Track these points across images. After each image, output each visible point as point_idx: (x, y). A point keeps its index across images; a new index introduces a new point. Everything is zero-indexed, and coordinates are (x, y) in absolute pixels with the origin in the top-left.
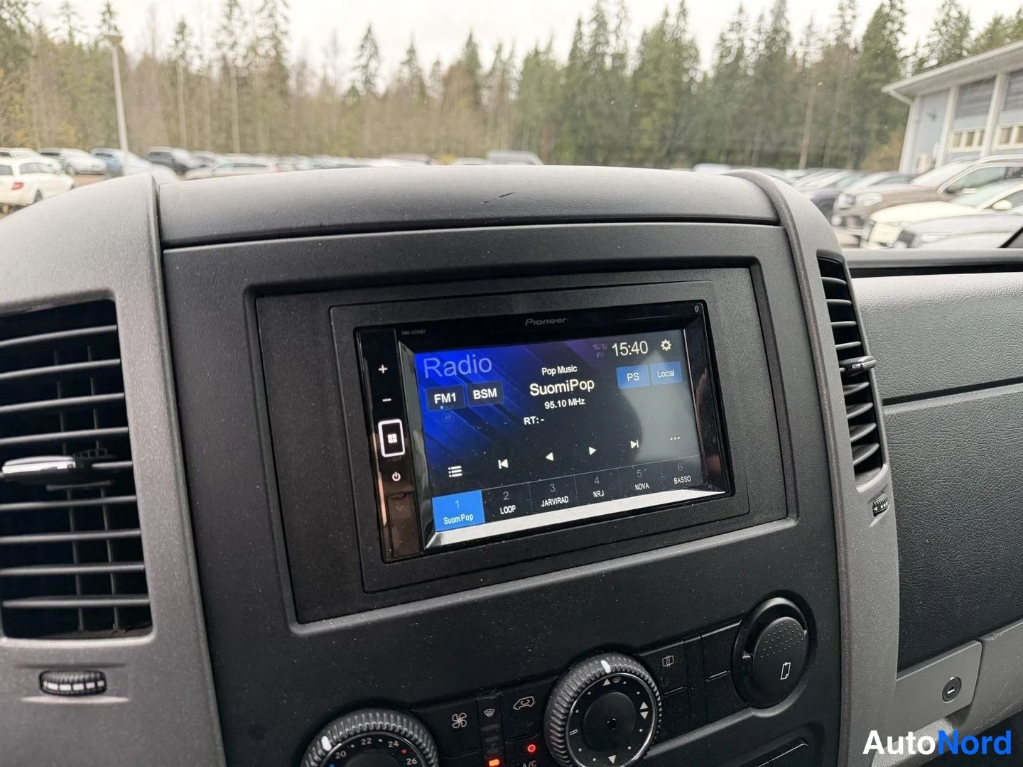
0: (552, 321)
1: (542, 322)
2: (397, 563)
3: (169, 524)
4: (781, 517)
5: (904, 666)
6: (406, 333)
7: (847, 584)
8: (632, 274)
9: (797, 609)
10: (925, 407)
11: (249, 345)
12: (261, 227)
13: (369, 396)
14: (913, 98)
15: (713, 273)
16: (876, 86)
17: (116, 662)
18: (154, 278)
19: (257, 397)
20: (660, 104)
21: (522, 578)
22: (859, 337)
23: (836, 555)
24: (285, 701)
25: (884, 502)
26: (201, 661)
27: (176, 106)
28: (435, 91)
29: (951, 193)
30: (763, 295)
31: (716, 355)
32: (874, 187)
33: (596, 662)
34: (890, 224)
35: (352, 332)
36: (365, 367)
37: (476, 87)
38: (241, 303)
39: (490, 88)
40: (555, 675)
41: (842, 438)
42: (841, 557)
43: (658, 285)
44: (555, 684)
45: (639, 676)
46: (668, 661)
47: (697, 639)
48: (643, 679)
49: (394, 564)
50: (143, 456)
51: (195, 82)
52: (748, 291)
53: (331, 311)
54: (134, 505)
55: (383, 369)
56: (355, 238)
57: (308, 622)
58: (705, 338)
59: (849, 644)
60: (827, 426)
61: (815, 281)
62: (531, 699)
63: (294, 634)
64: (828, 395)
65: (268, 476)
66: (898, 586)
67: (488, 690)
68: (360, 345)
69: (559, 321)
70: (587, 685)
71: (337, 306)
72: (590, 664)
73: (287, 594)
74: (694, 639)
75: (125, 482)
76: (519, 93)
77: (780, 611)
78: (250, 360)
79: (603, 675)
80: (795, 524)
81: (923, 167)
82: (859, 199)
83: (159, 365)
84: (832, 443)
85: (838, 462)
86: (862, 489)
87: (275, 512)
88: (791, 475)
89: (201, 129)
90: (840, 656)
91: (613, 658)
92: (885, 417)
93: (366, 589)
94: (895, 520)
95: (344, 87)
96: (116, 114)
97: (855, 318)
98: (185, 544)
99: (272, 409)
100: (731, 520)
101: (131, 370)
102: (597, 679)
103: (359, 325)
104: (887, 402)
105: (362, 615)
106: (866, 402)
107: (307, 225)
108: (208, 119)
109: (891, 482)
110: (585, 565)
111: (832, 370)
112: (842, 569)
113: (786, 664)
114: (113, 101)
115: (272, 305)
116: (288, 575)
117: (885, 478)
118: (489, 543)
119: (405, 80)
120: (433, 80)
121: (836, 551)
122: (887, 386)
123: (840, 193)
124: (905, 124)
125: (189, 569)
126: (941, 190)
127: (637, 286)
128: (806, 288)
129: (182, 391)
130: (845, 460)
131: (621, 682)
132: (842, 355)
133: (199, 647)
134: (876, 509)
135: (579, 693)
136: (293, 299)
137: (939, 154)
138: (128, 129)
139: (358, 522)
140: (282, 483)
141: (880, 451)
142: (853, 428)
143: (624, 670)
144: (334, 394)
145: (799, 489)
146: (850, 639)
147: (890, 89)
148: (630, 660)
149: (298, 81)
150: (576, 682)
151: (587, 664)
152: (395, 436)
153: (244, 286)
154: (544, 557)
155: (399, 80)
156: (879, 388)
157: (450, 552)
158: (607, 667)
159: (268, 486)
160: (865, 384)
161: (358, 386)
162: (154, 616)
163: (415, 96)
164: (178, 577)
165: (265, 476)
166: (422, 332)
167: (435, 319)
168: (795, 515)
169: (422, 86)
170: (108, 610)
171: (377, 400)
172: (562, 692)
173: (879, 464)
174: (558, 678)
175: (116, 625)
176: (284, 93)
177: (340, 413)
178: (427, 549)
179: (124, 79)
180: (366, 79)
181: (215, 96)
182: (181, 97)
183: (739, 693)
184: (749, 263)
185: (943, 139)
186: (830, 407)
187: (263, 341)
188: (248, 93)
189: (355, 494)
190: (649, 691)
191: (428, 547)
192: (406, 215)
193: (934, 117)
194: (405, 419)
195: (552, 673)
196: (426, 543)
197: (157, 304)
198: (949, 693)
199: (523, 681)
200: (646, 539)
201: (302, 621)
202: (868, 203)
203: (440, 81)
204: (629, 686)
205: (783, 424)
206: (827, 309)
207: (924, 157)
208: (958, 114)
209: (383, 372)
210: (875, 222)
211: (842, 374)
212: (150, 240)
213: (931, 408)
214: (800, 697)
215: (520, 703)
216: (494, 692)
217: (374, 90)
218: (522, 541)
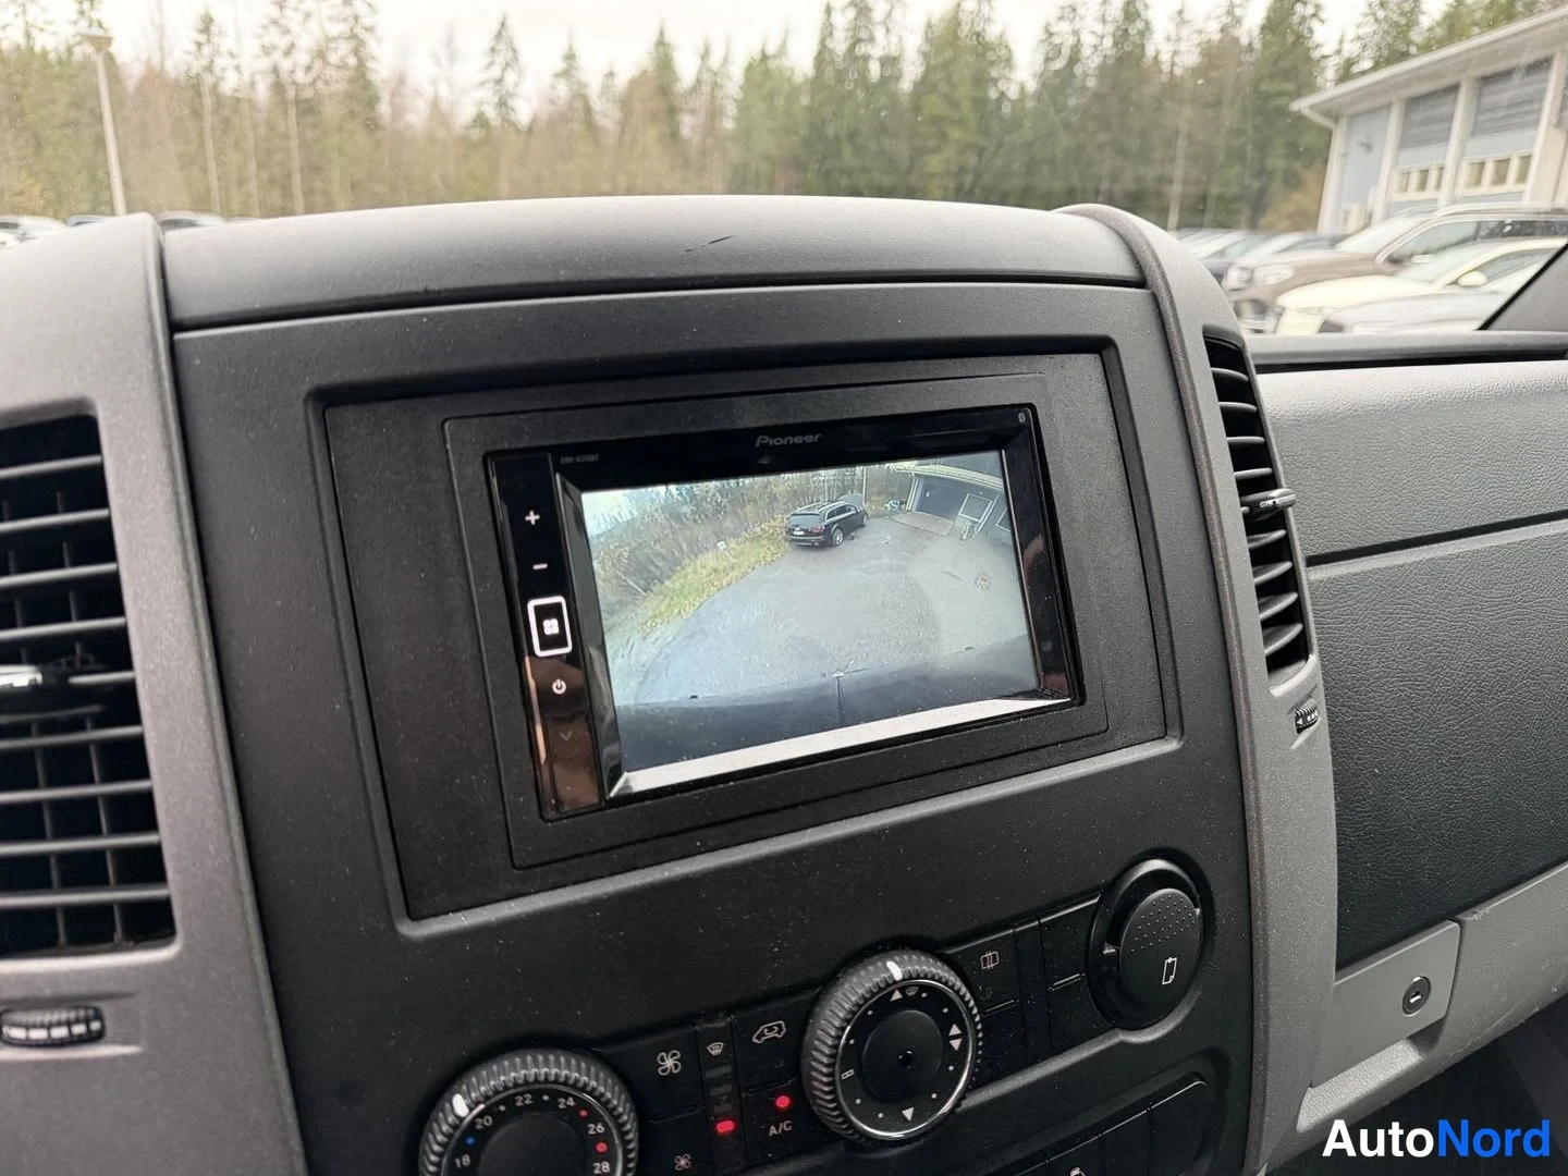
0: (798, 440)
1: (783, 441)
2: (565, 821)
3: (198, 770)
4: (1156, 736)
5: (1345, 962)
6: (568, 460)
7: (1260, 836)
8: (921, 364)
9: (1185, 876)
10: (1370, 569)
11: (315, 482)
12: (330, 294)
13: (512, 560)
14: (1336, 118)
15: (1046, 363)
16: (1280, 102)
17: (119, 991)
18: (160, 379)
19: (332, 565)
20: (955, 134)
21: (762, 839)
22: (1269, 462)
23: (1242, 792)
24: (393, 1043)
25: (1313, 711)
26: (256, 984)
27: (202, 146)
28: (607, 116)
29: (1397, 261)
30: (1121, 396)
31: (1053, 489)
32: (1282, 255)
33: (879, 964)
34: (1306, 311)
35: (481, 459)
36: (502, 514)
37: (672, 111)
38: (302, 416)
39: (692, 111)
40: (816, 986)
41: (1248, 613)
42: (1250, 797)
43: (961, 381)
44: (816, 1001)
45: (946, 984)
46: (990, 961)
47: (1032, 925)
48: (952, 987)
49: (559, 823)
50: (152, 661)
51: (230, 109)
52: (1098, 388)
53: (446, 426)
54: (139, 742)
55: (532, 518)
56: (480, 310)
57: (425, 917)
58: (1035, 464)
59: (1264, 929)
60: (1225, 594)
61: (1201, 374)
62: (780, 1026)
63: (404, 937)
64: (1225, 549)
65: (353, 690)
66: (1335, 840)
67: (711, 1014)
68: (494, 481)
69: (809, 439)
70: (866, 1000)
71: (455, 418)
72: (871, 968)
73: (391, 875)
74: (1028, 926)
75: (123, 703)
76: (737, 119)
77: (1159, 879)
78: (319, 506)
79: (891, 984)
80: (1178, 747)
81: (1353, 224)
82: (1259, 274)
83: (172, 517)
84: (1232, 622)
85: (1241, 651)
86: (1279, 691)
87: (366, 743)
88: (1171, 672)
89: (241, 182)
90: (1251, 946)
91: (905, 957)
92: (1311, 584)
93: (517, 863)
94: (1328, 739)
95: (466, 114)
96: (106, 160)
97: (1262, 431)
98: (224, 799)
99: (356, 583)
100: (1080, 742)
101: (128, 527)
102: (881, 989)
103: (490, 448)
104: (1312, 561)
105: (512, 903)
106: (1281, 560)
107: (403, 290)
108: (252, 167)
109: (1322, 683)
110: (859, 815)
111: (1230, 511)
112: (1251, 814)
113: (1170, 960)
114: (100, 142)
115: (351, 419)
116: (391, 846)
117: (1312, 677)
118: (709, 785)
119: (561, 102)
120: (603, 100)
121: (1242, 787)
122: (1312, 537)
123: (1230, 265)
124: (1326, 161)
125: (232, 840)
126: (1381, 259)
127: (929, 383)
128: (1188, 384)
129: (211, 558)
130: (1254, 648)
131: (919, 994)
132: (1245, 487)
133: (252, 961)
134: (1300, 722)
135: (854, 1013)
136: (384, 408)
137: (1377, 204)
138: (126, 184)
139: (500, 759)
140: (376, 700)
141: (1303, 636)
142: (1263, 600)
143: (922, 975)
144: (456, 558)
145: (1183, 692)
146: (1265, 919)
147: (1301, 105)
148: (931, 960)
149: (392, 104)
150: (849, 996)
151: (865, 968)
152: (554, 622)
153: (306, 387)
154: (795, 806)
155: (552, 102)
156: (1300, 539)
157: (648, 802)
158: (896, 971)
159: (355, 705)
160: (1280, 533)
161: (493, 545)
162: (177, 914)
163: (577, 126)
164: (213, 853)
165: (348, 690)
166: (592, 458)
167: (614, 438)
168: (1178, 733)
169: (588, 110)
170: (105, 909)
171: (524, 565)
172: (828, 1012)
173: (1304, 655)
174: (820, 992)
175: (118, 935)
176: (372, 125)
177: (466, 588)
178: (611, 799)
179: (117, 105)
180: (500, 100)
181: (262, 130)
182: (208, 133)
183: (1099, 1007)
184: (1100, 346)
185: (1383, 182)
186: (1228, 567)
187: (338, 475)
188: (314, 126)
189: (494, 715)
190: (962, 1008)
191: (612, 795)
192: (562, 272)
193: (1368, 147)
194: (571, 598)
195: (811, 984)
196: (610, 789)
197: (165, 419)
198: (1412, 1001)
199: (767, 998)
200: (953, 773)
201: (415, 916)
202: (1272, 280)
203: (614, 102)
204: (931, 999)
205: (1156, 594)
206: (1220, 415)
207: (1355, 209)
208: (1405, 142)
209: (533, 522)
210: (1284, 309)
211: (1246, 517)
212: (150, 317)
213: (1379, 569)
214: (1193, 1010)
215: (763, 1031)
216: (721, 1015)
217: (513, 117)
218: (761, 783)
